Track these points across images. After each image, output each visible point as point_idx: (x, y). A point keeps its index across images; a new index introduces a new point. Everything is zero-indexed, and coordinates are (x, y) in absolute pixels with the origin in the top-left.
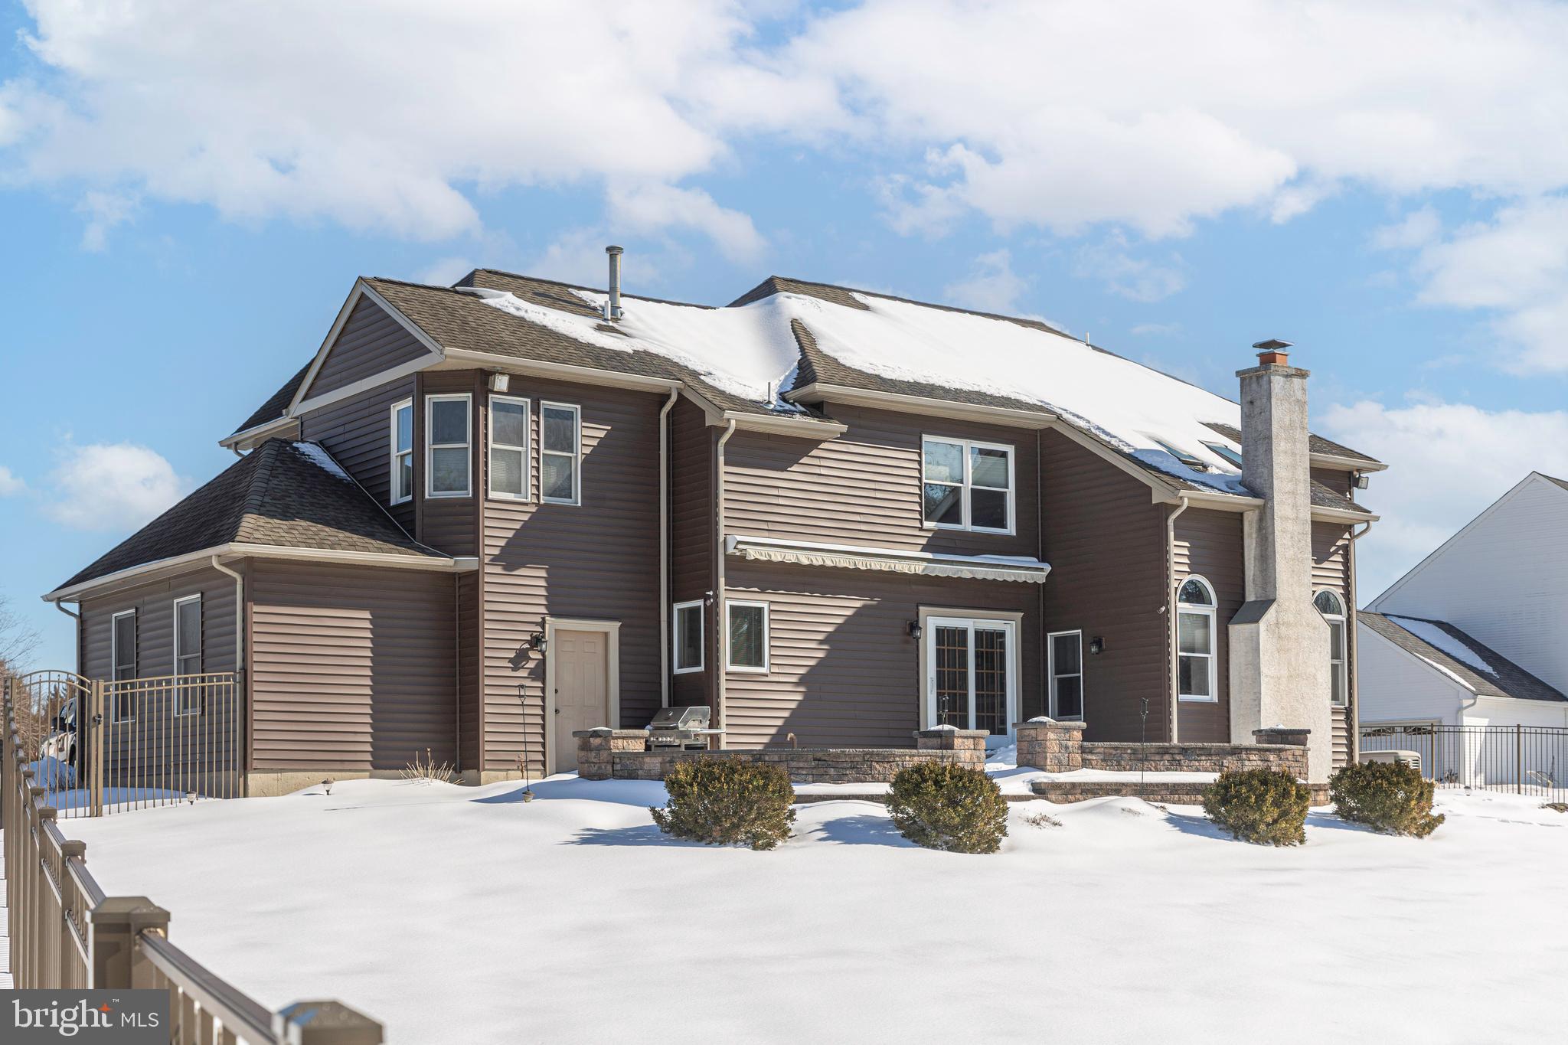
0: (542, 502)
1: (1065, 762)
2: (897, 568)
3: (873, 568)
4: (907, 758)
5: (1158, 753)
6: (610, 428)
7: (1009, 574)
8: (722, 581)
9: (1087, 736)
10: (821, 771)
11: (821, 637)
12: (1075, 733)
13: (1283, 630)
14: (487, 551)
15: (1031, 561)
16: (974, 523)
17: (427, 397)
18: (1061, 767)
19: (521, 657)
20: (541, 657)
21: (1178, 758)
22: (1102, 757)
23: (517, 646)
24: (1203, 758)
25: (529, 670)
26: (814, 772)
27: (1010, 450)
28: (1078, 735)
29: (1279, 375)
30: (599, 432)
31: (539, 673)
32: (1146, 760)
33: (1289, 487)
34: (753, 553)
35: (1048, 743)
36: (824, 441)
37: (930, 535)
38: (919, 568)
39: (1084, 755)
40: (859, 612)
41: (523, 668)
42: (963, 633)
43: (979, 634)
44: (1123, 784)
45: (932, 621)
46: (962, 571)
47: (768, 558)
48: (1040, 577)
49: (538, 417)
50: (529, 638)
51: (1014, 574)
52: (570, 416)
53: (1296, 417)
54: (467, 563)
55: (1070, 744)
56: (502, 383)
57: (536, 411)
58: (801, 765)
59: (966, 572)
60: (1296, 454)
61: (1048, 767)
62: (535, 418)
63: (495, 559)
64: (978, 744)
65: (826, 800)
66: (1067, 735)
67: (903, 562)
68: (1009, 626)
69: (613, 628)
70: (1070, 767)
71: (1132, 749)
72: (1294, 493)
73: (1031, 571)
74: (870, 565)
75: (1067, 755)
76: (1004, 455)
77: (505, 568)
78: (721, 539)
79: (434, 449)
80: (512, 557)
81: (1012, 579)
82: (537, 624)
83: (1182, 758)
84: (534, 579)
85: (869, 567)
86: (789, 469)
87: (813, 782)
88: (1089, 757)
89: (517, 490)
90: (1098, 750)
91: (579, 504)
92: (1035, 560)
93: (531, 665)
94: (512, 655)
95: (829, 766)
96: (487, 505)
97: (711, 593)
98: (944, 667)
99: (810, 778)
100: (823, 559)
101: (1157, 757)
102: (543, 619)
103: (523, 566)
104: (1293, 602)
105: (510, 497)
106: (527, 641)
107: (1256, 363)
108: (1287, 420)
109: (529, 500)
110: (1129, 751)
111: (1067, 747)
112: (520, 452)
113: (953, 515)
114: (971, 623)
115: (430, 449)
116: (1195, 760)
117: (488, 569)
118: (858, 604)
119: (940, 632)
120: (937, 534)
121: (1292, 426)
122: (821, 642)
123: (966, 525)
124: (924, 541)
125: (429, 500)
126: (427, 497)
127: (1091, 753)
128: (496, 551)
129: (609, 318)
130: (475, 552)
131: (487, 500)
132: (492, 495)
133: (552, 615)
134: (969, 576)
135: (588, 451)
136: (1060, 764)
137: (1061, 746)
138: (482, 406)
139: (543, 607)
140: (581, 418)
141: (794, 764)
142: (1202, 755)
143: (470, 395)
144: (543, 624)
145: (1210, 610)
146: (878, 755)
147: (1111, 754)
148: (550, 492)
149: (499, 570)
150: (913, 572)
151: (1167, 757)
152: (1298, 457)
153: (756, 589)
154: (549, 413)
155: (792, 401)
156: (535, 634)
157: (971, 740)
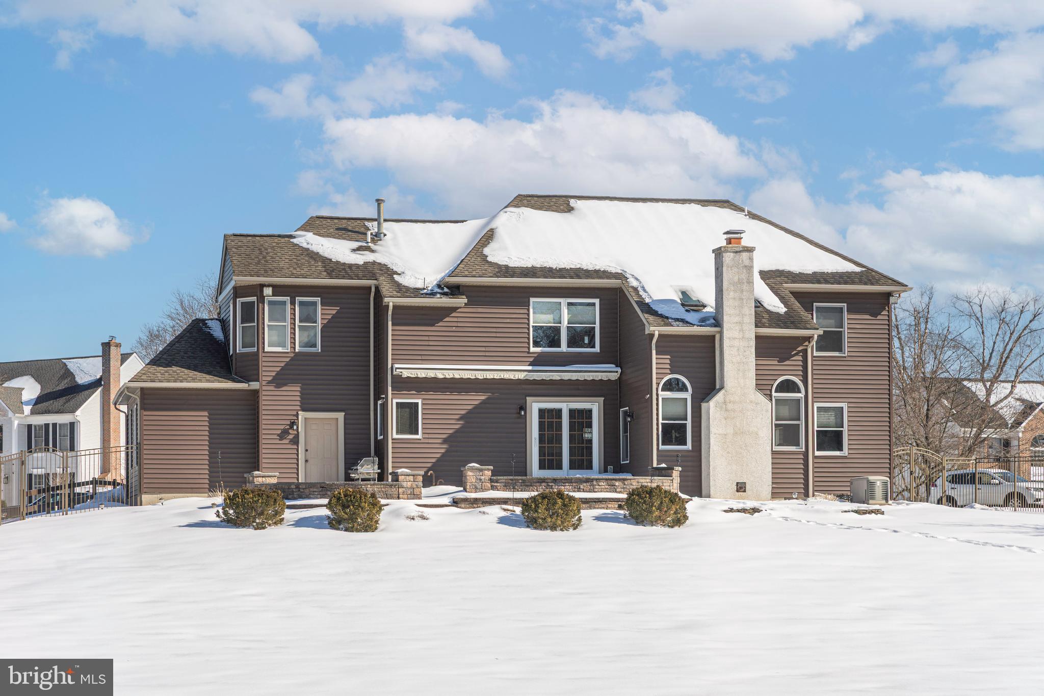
0: (297, 351)
1: (479, 487)
2: (505, 376)
3: (488, 377)
4: (369, 486)
5: (538, 482)
6: (338, 308)
7: (589, 376)
8: (390, 388)
9: (494, 473)
10: (324, 493)
11: (457, 417)
12: (486, 472)
13: (730, 406)
14: (264, 378)
15: (611, 367)
16: (569, 346)
17: (238, 300)
18: (476, 490)
19: (283, 434)
20: (296, 433)
21: (551, 485)
22: (504, 484)
23: (282, 427)
24: (567, 484)
25: (289, 440)
26: (321, 493)
27: (597, 301)
28: (490, 473)
29: (730, 252)
30: (333, 311)
31: (295, 441)
32: (531, 486)
33: (737, 319)
34: (406, 374)
35: (468, 477)
36: (461, 308)
37: (535, 355)
38: (521, 376)
39: (493, 484)
40: (484, 402)
41: (285, 438)
42: (559, 412)
43: (572, 412)
44: (508, 499)
45: (535, 406)
46: (552, 376)
47: (416, 376)
48: (614, 376)
49: (295, 307)
50: (289, 423)
51: (592, 376)
52: (314, 304)
53: (744, 276)
54: (255, 385)
55: (483, 478)
56: (268, 291)
57: (293, 303)
58: (315, 490)
59: (556, 376)
60: (743, 299)
61: (467, 490)
62: (293, 307)
63: (269, 382)
64: (416, 479)
65: (319, 507)
66: (481, 473)
67: (510, 373)
68: (595, 406)
69: (340, 416)
70: (483, 490)
71: (522, 480)
72: (741, 323)
73: (608, 372)
74: (486, 376)
75: (481, 483)
76: (594, 304)
77: (276, 387)
78: (390, 366)
79: (242, 327)
80: (280, 380)
81: (591, 378)
82: (294, 415)
83: (553, 484)
84: (293, 391)
85: (485, 377)
86: (436, 325)
87: (320, 498)
88: (496, 484)
89: (284, 346)
90: (501, 481)
91: (320, 351)
92: (613, 366)
93: (291, 437)
94: (279, 432)
95: (327, 490)
96: (264, 355)
97: (384, 396)
98: (545, 431)
99: (319, 496)
100: (453, 375)
101: (538, 484)
102: (297, 412)
103: (285, 385)
104: (739, 388)
105: (279, 349)
106: (288, 425)
107: (724, 243)
108: (736, 279)
109: (289, 351)
110: (520, 481)
111: (480, 480)
112: (285, 325)
113: (555, 343)
114: (565, 406)
115: (239, 327)
116: (561, 485)
117: (264, 388)
118: (483, 398)
119: (542, 412)
120: (540, 354)
121: (740, 282)
122: (458, 420)
123: (564, 348)
124: (531, 359)
125: (239, 353)
126: (238, 351)
127: (497, 482)
128: (270, 379)
129: (370, 241)
130: (257, 380)
131: (264, 352)
132: (267, 349)
133: (303, 410)
134: (559, 378)
135: (325, 322)
136: (476, 488)
137: (477, 479)
138: (261, 303)
139: (298, 406)
140: (321, 304)
141: (311, 489)
142: (566, 483)
143: (256, 298)
144: (297, 415)
145: (687, 395)
146: (352, 485)
147: (509, 483)
148: (303, 345)
149: (272, 388)
150: (517, 378)
151: (544, 484)
152: (745, 301)
153: (414, 392)
154: (301, 303)
155: (443, 286)
156: (292, 421)
157: (412, 477)
